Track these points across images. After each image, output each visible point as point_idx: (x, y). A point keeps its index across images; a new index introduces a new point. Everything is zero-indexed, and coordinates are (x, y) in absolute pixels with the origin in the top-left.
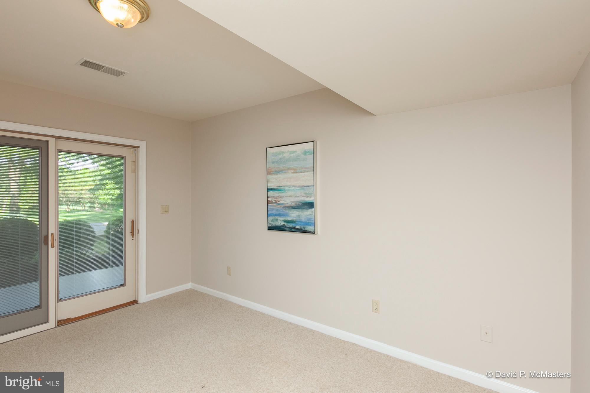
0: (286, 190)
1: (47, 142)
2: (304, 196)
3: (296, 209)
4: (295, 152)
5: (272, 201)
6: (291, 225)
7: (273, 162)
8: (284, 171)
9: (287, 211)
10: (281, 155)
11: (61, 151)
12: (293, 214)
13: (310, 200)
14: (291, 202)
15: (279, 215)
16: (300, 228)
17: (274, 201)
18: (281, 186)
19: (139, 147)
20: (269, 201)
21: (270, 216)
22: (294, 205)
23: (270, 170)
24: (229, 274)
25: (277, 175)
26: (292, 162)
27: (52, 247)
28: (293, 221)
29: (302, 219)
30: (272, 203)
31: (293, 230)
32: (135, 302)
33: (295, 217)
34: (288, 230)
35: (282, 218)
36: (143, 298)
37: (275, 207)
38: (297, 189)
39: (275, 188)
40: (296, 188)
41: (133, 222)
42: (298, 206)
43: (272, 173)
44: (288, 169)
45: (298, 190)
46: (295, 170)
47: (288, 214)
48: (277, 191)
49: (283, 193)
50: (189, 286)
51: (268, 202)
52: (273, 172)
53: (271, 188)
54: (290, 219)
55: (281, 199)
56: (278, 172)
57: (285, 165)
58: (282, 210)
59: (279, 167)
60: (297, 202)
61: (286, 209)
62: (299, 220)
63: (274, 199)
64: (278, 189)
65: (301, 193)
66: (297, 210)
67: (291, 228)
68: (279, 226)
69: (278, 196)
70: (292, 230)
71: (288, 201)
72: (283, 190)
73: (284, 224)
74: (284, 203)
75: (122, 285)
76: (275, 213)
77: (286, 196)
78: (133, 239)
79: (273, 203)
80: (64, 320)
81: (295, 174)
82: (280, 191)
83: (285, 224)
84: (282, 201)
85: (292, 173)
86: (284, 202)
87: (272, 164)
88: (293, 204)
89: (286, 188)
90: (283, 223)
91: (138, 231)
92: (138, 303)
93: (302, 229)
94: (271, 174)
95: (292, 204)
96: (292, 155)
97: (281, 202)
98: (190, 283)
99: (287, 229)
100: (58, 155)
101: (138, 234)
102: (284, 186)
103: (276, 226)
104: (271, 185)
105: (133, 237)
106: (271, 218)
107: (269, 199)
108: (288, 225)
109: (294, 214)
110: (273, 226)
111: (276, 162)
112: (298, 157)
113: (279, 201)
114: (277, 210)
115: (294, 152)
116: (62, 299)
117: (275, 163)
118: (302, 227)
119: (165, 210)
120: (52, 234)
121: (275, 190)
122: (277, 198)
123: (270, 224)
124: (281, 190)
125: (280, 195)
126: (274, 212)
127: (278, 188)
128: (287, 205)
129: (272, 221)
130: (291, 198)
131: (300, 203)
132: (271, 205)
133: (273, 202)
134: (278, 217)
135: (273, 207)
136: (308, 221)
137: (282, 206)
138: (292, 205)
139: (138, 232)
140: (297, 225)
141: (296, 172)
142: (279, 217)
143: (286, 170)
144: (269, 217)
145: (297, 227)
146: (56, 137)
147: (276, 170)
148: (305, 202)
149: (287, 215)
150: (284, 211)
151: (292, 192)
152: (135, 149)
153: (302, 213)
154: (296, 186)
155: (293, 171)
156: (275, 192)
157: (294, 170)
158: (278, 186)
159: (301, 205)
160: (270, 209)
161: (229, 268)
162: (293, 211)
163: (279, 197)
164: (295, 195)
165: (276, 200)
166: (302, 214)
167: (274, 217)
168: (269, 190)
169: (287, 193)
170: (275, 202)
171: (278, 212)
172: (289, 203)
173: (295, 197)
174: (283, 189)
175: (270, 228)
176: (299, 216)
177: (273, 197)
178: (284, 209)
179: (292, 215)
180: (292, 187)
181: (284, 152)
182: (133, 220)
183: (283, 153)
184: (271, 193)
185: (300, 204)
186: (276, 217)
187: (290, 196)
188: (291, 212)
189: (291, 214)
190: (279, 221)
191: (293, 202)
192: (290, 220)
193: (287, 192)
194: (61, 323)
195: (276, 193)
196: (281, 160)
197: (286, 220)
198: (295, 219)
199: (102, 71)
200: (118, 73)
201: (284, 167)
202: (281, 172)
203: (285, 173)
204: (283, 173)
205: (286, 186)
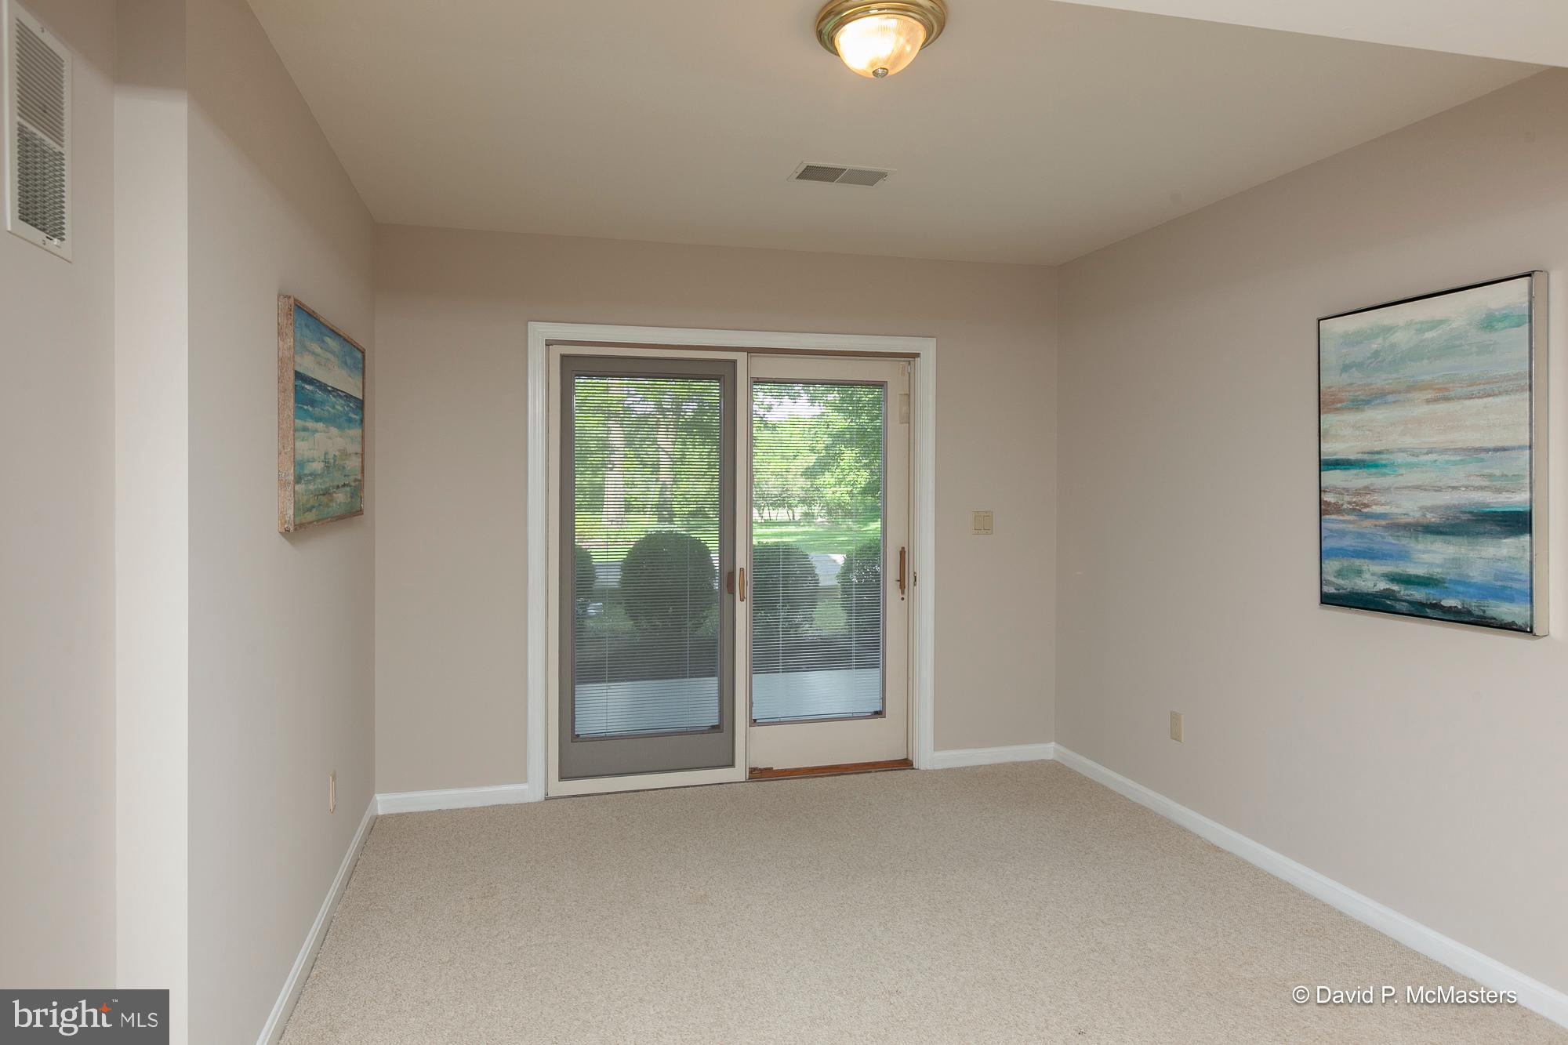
0: (1399, 466)
1: (734, 362)
3: (1442, 537)
4: (1441, 322)
5: (1341, 502)
6: (1419, 594)
7: (1346, 368)
8: (1390, 398)
9: (1404, 541)
10: (1380, 340)
11: (758, 381)
12: (1428, 552)
14: (1421, 508)
15: (1371, 555)
16: (1460, 607)
17: (1350, 503)
18: (1379, 453)
19: (917, 355)
20: (1328, 504)
21: (1328, 557)
22: (1433, 520)
23: (1331, 396)
24: (1176, 736)
25: (1363, 410)
26: (1426, 361)
27: (742, 600)
28: (1428, 578)
29: (1471, 574)
30: (1338, 509)
32: (906, 764)
33: (1438, 566)
34: (1404, 610)
35: (1382, 565)
36: (928, 757)
37: (1351, 527)
38: (1447, 462)
39: (1352, 457)
40: (1447, 457)
41: (902, 553)
42: (1453, 526)
43: (1339, 405)
44: (1411, 389)
45: (1455, 463)
46: (1439, 389)
47: (1407, 552)
48: (1361, 468)
49: (1384, 475)
50: (1048, 751)
51: (1324, 509)
52: (1345, 404)
53: (1337, 460)
55: (1376, 497)
56: (1367, 402)
57: (1394, 376)
59: (1371, 384)
60: (1448, 507)
61: (1399, 534)
62: (1458, 579)
63: (1347, 498)
65: (1470, 476)
67: (1422, 605)
68: (1368, 594)
69: (1366, 488)
70: (1419, 611)
71: (1410, 506)
72: (1385, 466)
73: (1387, 589)
74: (1392, 514)
75: (878, 714)
76: (1351, 549)
77: (1397, 488)
78: (903, 599)
79: (1344, 510)
80: (761, 770)
81: (1441, 407)
82: (1373, 470)
83: (1395, 588)
85: (1428, 402)
86: (1388, 507)
87: (1341, 376)
88: (1432, 518)
89: (1400, 458)
90: (1382, 585)
91: (916, 577)
92: (913, 769)
93: (1469, 613)
94: (1337, 410)
95: (1424, 515)
96: (1428, 335)
98: (1053, 744)
99: (1399, 606)
100: (752, 388)
101: (915, 585)
102: (1388, 452)
103: (1357, 594)
104: (1334, 448)
105: (903, 593)
106: (1332, 566)
107: (1327, 498)
108: (1406, 592)
109: (1434, 552)
110: (1341, 591)
111: (1359, 366)
112: (1458, 343)
113: (1366, 506)
114: (1361, 535)
115: (1435, 324)
116: (758, 721)
117: (1354, 369)
118: (1473, 604)
119: (983, 524)
120: (742, 570)
122: (1359, 494)
123: (1329, 583)
124: (1376, 466)
125: (1371, 484)
126: (1347, 543)
127: (1366, 457)
128: (1404, 520)
129: (1340, 574)
130: (1422, 494)
131: (1465, 513)
132: (1333, 517)
133: (1345, 506)
134: (1363, 561)
135: (1344, 525)
137: (1383, 523)
138: (1425, 521)
139: (916, 580)
140: (1449, 594)
141: (1447, 399)
142: (1367, 561)
143: (1400, 392)
144: (1327, 562)
145: (1448, 602)
146: (750, 351)
147: (1359, 393)
149: (1403, 556)
150: (1391, 541)
151: (1426, 472)
152: (909, 362)
153: (1472, 550)
154: (1445, 451)
155: (1430, 395)
156: (1354, 472)
157: (1435, 389)
158: (1362, 453)
159: (1468, 520)
160: (1331, 531)
161: (1175, 718)
162: (1432, 543)
163: (1368, 490)
164: (1441, 484)
165: (1354, 500)
166: (1471, 554)
167: (1346, 563)
168: (1324, 465)
169: (1402, 475)
170: (1354, 510)
171: (1366, 545)
172: (1411, 513)
173: (1439, 489)
174: (1384, 462)
175: (1327, 600)
176: (1456, 562)
177: (1344, 489)
178: (1391, 536)
179: (1426, 557)
180: (1427, 454)
181: (1393, 328)
182: (903, 548)
183: (1389, 330)
184: (1332, 478)
185: (1465, 517)
186: (1357, 562)
187: (1418, 488)
188: (1420, 547)
189: (1420, 551)
190: (1367, 576)
191: (1433, 509)
192: (1417, 577)
193: (1402, 471)
194: (757, 774)
196: (1380, 359)
197: (1401, 575)
198: (1437, 572)
199: (841, 181)
200: (869, 178)
201: (1390, 381)
202: (1378, 401)
203: (1394, 402)
204: (1386, 403)
205: (1401, 450)
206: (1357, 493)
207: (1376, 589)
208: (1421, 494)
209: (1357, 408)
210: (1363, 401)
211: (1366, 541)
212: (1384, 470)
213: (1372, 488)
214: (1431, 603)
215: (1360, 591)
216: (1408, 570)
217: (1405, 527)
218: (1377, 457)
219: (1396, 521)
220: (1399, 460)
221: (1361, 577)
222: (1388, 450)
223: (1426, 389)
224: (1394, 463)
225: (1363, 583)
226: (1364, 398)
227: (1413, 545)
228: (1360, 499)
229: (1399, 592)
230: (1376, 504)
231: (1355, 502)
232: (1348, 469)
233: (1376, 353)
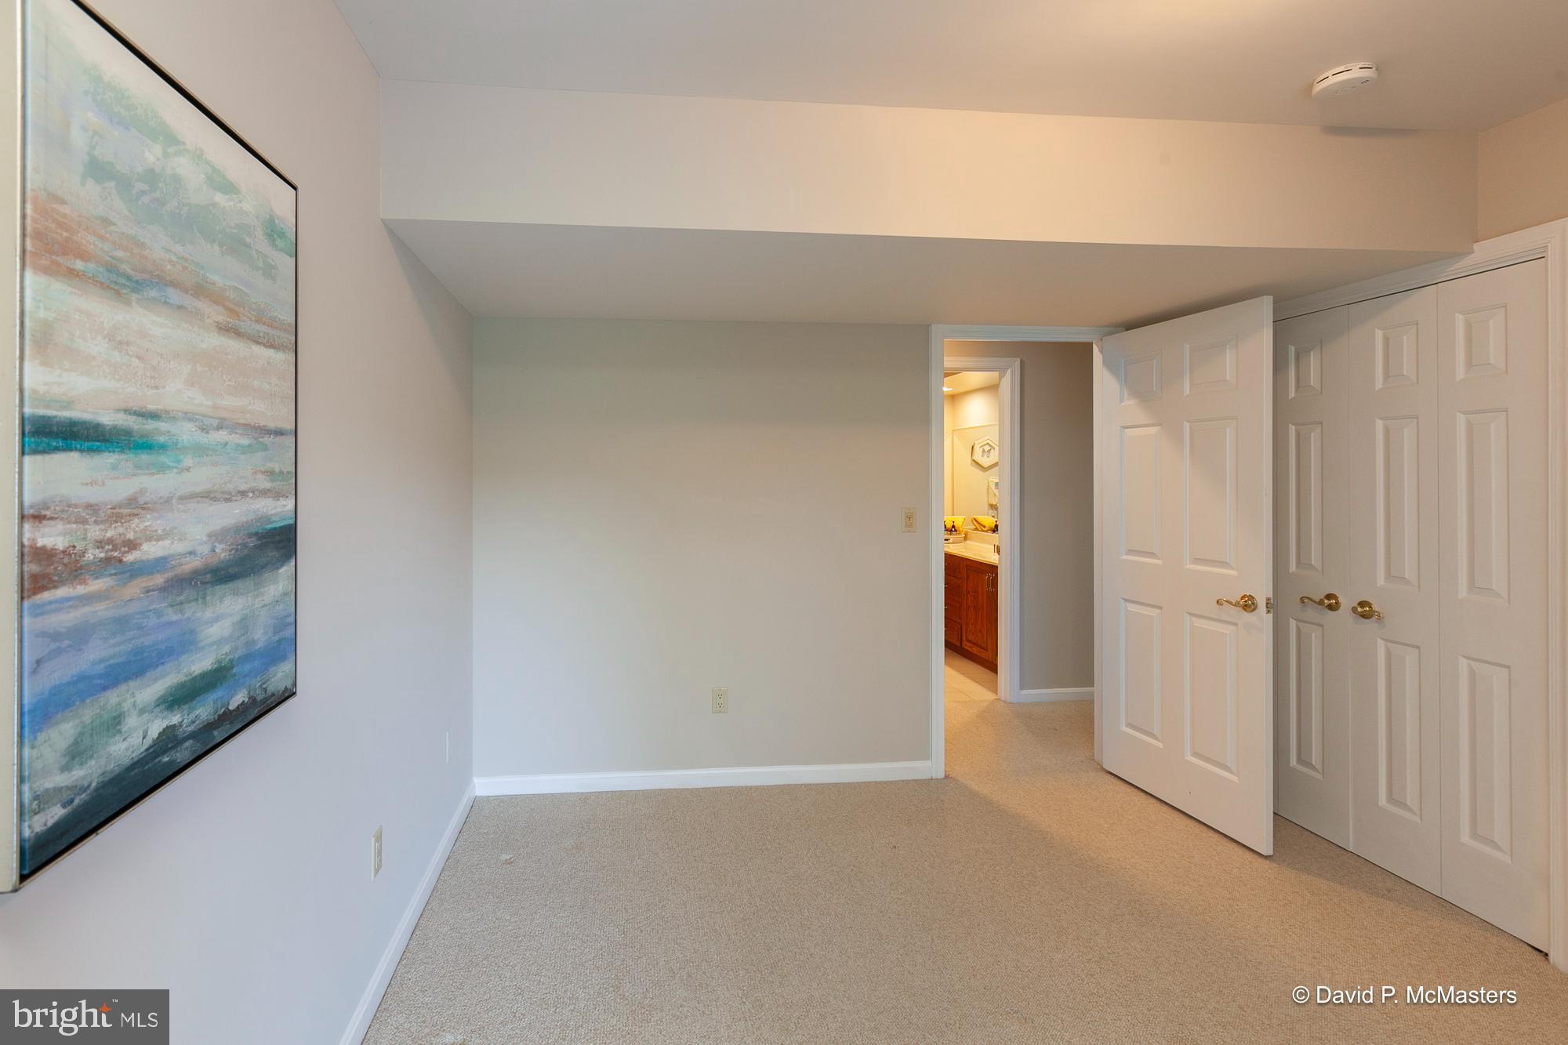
0: (184, 450)
2: (264, 493)
3: (231, 585)
4: (232, 187)
5: (77, 546)
6: (203, 711)
7: (95, 170)
8: (174, 295)
9: (187, 612)
10: (161, 148)
12: (217, 620)
13: (278, 510)
14: (210, 537)
15: (133, 668)
16: (246, 700)
17: (100, 544)
18: (154, 416)
20: (42, 555)
21: (39, 722)
22: (222, 557)
25: (129, 304)
26: (217, 248)
28: (217, 671)
29: (257, 639)
30: (74, 567)
31: (218, 735)
33: (227, 642)
34: (187, 757)
35: (156, 680)
37: (101, 610)
38: (238, 446)
39: (107, 419)
42: (243, 562)
43: (79, 265)
44: (201, 290)
45: (244, 450)
46: (233, 308)
48: (122, 452)
49: (163, 469)
51: (31, 575)
52: (91, 269)
53: (73, 424)
54: (200, 664)
55: (148, 522)
56: (137, 286)
57: (180, 247)
58: (159, 614)
59: (145, 245)
60: (237, 529)
61: (182, 598)
62: (245, 653)
63: (95, 532)
64: (128, 432)
65: (257, 473)
66: (238, 584)
67: (209, 727)
69: (132, 501)
71: (197, 536)
72: (163, 447)
73: (165, 729)
74: (173, 556)
76: (101, 669)
77: (182, 499)
79: (89, 565)
81: (233, 345)
82: (144, 457)
83: (175, 719)
84: (159, 539)
85: (220, 326)
86: (167, 542)
87: (84, 181)
88: (223, 552)
89: (186, 433)
90: (157, 725)
93: (255, 704)
94: (69, 276)
95: (213, 550)
96: (220, 198)
97: (151, 550)
99: (182, 755)
102: (166, 416)
104: (65, 387)
106: (50, 741)
107: (39, 537)
108: (192, 716)
109: (223, 618)
110: (74, 802)
111: (122, 183)
112: (247, 239)
113: (132, 545)
114: (121, 623)
115: (226, 184)
117: (112, 184)
118: (259, 688)
121: (106, 441)
122: (118, 519)
124: (150, 448)
125: (142, 491)
126: (90, 654)
127: (132, 422)
128: (189, 566)
129: (71, 754)
131: (250, 535)
132: (60, 591)
133: (89, 556)
134: (121, 689)
135: (88, 608)
136: (276, 638)
137: (159, 580)
138: (216, 562)
141: (237, 333)
142: (123, 687)
143: (188, 289)
144: (35, 737)
147: (120, 254)
148: (269, 526)
149: (188, 642)
150: (169, 618)
151: (217, 464)
153: (259, 597)
155: (222, 313)
156: (109, 458)
158: (127, 411)
159: (257, 548)
160: (55, 636)
162: (222, 601)
163: (135, 506)
164: (230, 487)
165: (109, 534)
166: (258, 603)
167: (89, 710)
168: (33, 435)
169: (188, 469)
170: (108, 560)
171: (130, 645)
172: (199, 550)
173: (229, 498)
174: (162, 439)
176: (244, 625)
177: (87, 507)
178: (171, 606)
179: (217, 632)
180: (218, 428)
181: (178, 137)
183: (170, 139)
184: (54, 475)
185: (254, 544)
186: (112, 697)
187: (209, 496)
188: (208, 614)
189: (207, 623)
190: (132, 722)
192: (203, 675)
193: (188, 461)
195: (114, 467)
196: (157, 195)
197: (182, 686)
198: (226, 653)
201: (174, 258)
202: (153, 293)
203: (180, 307)
204: (165, 302)
205: (189, 417)
206: (117, 514)
207: (148, 742)
208: (211, 508)
209: (118, 294)
210: (129, 278)
211: (130, 634)
212: (164, 459)
213: (141, 501)
214: (220, 716)
215: (117, 770)
216: (193, 668)
217: (191, 579)
218: (151, 425)
219: (179, 571)
220: (185, 437)
221: (119, 731)
222: (167, 412)
223: (217, 303)
224: (176, 444)
225: (124, 745)
226: (129, 271)
227: (199, 615)
228: (121, 530)
229: (181, 724)
230: (149, 539)
231: (110, 541)
232: (98, 451)
233: (152, 177)
